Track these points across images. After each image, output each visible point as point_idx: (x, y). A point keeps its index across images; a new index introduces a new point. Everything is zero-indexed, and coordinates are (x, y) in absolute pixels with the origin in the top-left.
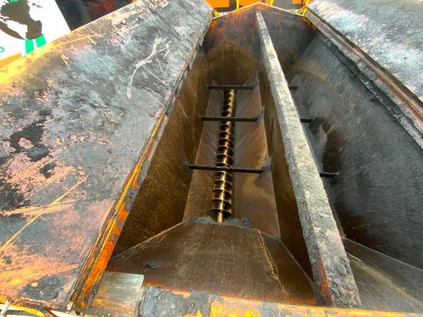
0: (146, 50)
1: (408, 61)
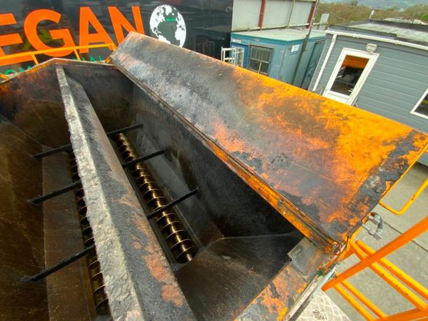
1: (183, 97)
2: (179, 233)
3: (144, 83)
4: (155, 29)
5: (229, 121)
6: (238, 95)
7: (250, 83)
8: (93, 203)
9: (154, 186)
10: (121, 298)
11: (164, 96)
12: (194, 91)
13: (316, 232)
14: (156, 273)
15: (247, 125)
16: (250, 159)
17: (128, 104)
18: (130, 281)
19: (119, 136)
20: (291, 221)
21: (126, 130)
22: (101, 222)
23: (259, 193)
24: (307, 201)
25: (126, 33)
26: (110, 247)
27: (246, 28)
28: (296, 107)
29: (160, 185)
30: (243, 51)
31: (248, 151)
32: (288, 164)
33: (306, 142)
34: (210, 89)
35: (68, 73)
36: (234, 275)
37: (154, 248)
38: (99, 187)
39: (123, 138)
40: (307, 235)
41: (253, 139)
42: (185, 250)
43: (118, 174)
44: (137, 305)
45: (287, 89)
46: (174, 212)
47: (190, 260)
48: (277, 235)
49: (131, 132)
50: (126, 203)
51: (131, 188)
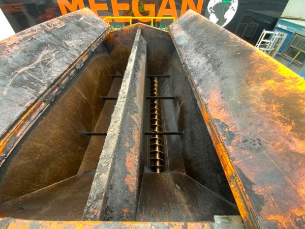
0: (32, 59)
1: (200, 65)
2: (160, 153)
3: (180, 48)
4: (211, 8)
5: (225, 93)
6: (245, 74)
7: (263, 67)
8: (117, 110)
9: (159, 117)
10: (104, 165)
11: (188, 61)
12: (211, 62)
13: (251, 219)
14: (129, 165)
15: (239, 102)
16: (226, 130)
17: (167, 60)
18: (111, 160)
19: (154, 79)
20: (234, 196)
21: (160, 76)
22: (115, 122)
23: (220, 159)
24: (258, 190)
25: (188, 8)
26: (112, 137)
27: (298, 17)
28: (300, 104)
29: (163, 118)
30: (285, 37)
31: (228, 123)
32: (258, 150)
33: (290, 141)
34: (223, 64)
35: (142, 33)
36: (175, 201)
37: (135, 151)
38: (124, 104)
39: (156, 81)
40: (242, 216)
41: (238, 115)
42: (158, 164)
43: (139, 101)
44: (108, 173)
45: (299, 83)
46: (163, 138)
47: (158, 172)
48: (224, 199)
49: (162, 78)
50: (134, 119)
51: (142, 112)
